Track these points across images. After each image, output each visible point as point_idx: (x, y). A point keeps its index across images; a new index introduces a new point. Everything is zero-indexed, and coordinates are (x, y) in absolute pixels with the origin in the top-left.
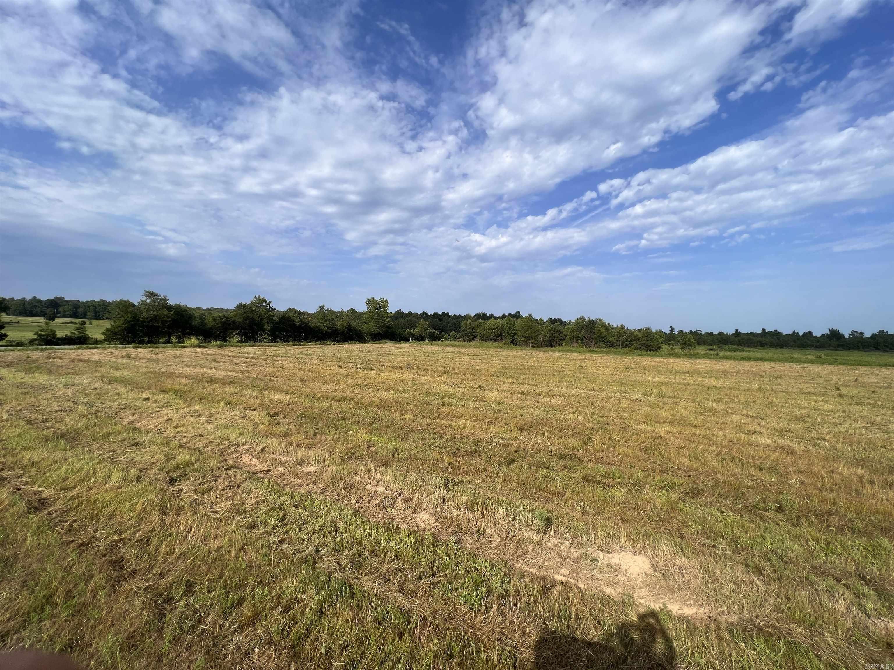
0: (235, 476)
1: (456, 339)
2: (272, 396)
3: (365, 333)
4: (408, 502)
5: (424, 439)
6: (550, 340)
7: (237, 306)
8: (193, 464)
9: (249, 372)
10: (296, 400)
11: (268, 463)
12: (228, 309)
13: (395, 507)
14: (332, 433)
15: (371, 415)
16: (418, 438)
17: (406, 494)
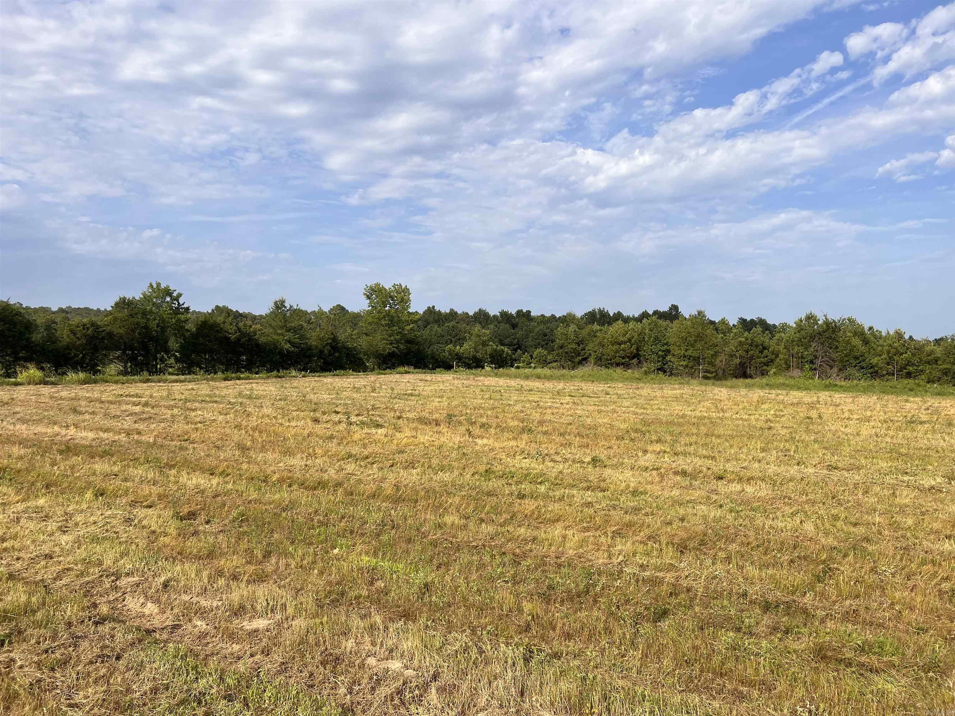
0: (113, 637)
1: (544, 363)
2: (184, 478)
3: (365, 354)
4: (451, 693)
5: (482, 566)
6: (742, 365)
7: (117, 304)
8: (34, 612)
9: (139, 433)
10: (230, 486)
11: (176, 611)
12: (99, 310)
13: (425, 702)
14: (300, 553)
15: (377, 516)
16: (470, 563)
17: (447, 677)
